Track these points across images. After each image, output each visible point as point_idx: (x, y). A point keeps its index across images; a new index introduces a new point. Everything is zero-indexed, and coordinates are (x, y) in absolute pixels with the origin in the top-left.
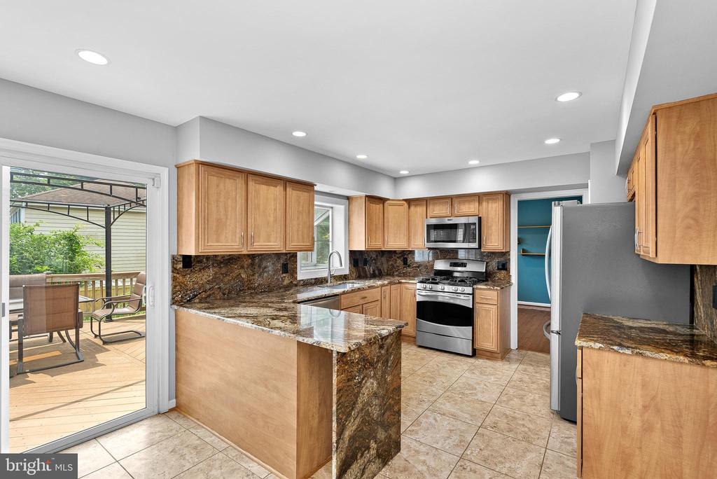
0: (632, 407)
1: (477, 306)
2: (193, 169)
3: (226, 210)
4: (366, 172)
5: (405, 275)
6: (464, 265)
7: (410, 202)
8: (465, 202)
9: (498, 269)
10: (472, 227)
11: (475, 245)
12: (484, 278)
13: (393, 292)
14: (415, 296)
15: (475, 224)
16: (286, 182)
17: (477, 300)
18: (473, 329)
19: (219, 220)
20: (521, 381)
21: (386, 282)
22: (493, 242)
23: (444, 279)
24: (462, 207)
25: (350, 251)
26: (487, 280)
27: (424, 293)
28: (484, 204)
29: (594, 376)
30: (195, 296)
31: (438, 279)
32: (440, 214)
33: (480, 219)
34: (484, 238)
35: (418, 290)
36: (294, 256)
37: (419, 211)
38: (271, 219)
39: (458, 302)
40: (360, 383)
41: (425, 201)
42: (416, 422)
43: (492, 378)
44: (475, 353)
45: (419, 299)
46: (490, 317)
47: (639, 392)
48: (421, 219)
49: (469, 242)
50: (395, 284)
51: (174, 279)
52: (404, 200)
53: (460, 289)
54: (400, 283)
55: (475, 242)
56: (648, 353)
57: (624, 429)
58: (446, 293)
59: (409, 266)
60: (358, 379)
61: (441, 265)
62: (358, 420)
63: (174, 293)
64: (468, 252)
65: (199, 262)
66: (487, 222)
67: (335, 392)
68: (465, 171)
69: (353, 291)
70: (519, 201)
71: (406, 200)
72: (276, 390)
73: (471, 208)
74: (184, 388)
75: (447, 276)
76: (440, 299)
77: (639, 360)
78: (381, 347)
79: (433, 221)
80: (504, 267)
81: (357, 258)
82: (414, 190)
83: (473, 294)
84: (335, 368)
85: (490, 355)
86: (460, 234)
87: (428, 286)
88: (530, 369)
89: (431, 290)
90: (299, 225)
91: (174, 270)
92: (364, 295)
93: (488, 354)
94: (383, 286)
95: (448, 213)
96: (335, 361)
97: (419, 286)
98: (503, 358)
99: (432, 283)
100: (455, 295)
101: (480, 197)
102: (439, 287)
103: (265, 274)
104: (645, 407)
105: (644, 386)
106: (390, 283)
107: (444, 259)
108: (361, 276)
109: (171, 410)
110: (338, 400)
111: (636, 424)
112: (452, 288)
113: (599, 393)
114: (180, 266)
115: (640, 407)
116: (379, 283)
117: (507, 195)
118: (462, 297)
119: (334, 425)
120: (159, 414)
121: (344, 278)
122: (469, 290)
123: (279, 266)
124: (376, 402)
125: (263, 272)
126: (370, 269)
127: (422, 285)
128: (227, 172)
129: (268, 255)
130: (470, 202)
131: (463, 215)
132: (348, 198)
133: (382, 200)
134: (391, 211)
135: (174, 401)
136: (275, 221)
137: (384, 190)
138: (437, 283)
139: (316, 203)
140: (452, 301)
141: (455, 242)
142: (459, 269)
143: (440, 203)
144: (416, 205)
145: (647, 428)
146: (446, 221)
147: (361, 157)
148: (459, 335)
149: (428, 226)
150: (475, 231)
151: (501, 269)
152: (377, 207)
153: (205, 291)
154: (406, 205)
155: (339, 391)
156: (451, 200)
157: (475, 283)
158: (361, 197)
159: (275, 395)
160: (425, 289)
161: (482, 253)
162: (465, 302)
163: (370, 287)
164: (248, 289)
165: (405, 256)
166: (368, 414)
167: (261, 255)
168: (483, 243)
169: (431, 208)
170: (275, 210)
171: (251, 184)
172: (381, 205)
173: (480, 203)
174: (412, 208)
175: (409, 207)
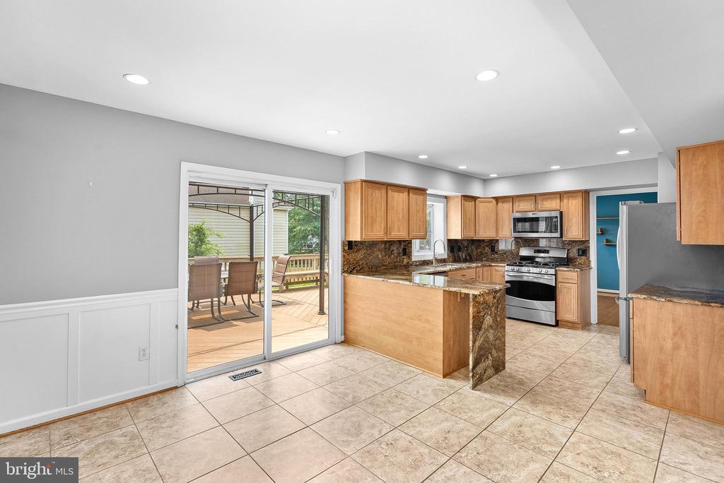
0: (666, 335)
1: (559, 285)
2: (359, 185)
3: (376, 212)
4: (463, 177)
5: (493, 260)
6: (547, 252)
7: (497, 199)
8: (547, 199)
9: (579, 255)
10: (554, 220)
11: (557, 235)
12: (567, 262)
13: (485, 273)
14: (504, 276)
15: (557, 217)
16: (409, 189)
17: (560, 279)
18: (556, 303)
19: (372, 217)
20: (598, 342)
21: (480, 265)
22: (573, 232)
23: (530, 263)
24: (545, 203)
25: (448, 240)
26: (568, 265)
27: (512, 274)
28: (565, 201)
29: (641, 316)
30: (354, 268)
31: (524, 262)
32: (526, 209)
33: (561, 213)
34: (565, 228)
35: (507, 272)
36: (410, 242)
37: (506, 207)
38: (401, 216)
39: (541, 281)
40: (484, 316)
41: (512, 199)
42: (514, 357)
43: (573, 340)
44: (557, 324)
45: (507, 278)
46: (571, 294)
47: (670, 325)
48: (507, 213)
49: (551, 232)
50: (488, 266)
51: (344, 256)
52: (492, 198)
53: (544, 270)
54: (490, 266)
55: (557, 232)
56: (676, 300)
57: (661, 349)
58: (530, 274)
59: (496, 253)
60: (482, 314)
61: (525, 252)
62: (482, 338)
63: (344, 265)
64: (550, 241)
65: (356, 245)
66: (568, 216)
67: (471, 317)
68: (547, 174)
69: (456, 269)
70: (597, 197)
71: (494, 198)
72: (427, 321)
73: (554, 204)
74: (351, 327)
75: (530, 260)
76: (525, 279)
77: (670, 304)
78: (494, 298)
79: (518, 215)
80: (584, 252)
81: (453, 245)
82: (502, 189)
83: (555, 275)
84: (472, 304)
85: (571, 325)
86: (542, 225)
87: (516, 268)
88: (608, 336)
89: (518, 271)
90: (417, 220)
91: (344, 250)
92: (464, 274)
93: (569, 325)
94: (477, 267)
95: (533, 209)
96: (471, 300)
97: (507, 268)
98: (583, 328)
99: (519, 266)
100: (540, 276)
101: (561, 195)
102: (524, 269)
103: (392, 256)
104: (675, 334)
105: (674, 321)
106: (483, 266)
107: (529, 246)
108: (456, 260)
109: (342, 342)
110: (473, 322)
111: (669, 345)
112: (537, 270)
113: (644, 327)
114: (347, 248)
115: (671, 334)
116: (474, 265)
117: (586, 194)
118: (546, 277)
119: (471, 336)
120: (336, 343)
121: (443, 261)
122: (552, 271)
123: (401, 250)
124: (491, 331)
125: (392, 254)
126: (463, 255)
127: (511, 268)
128: (377, 186)
129: (394, 242)
130: (551, 198)
131: (548, 209)
132: (446, 197)
133: (474, 199)
134: (482, 207)
135: (343, 336)
136: (403, 217)
137: (476, 190)
138: (522, 266)
139: (428, 203)
140: (536, 280)
141: (537, 232)
142: (542, 255)
143: (525, 200)
144: (503, 202)
145: (676, 347)
146: (530, 215)
147: (462, 167)
148: (543, 309)
149: (514, 219)
150: (556, 224)
151: (581, 255)
152: (470, 204)
153: (359, 266)
154: (494, 202)
155: (473, 317)
156: (535, 197)
157: (557, 266)
158: (457, 197)
159: (427, 325)
160: (513, 271)
161: (563, 241)
162: (548, 280)
163: (468, 268)
164: (383, 266)
165: (492, 244)
166: (487, 337)
167: (391, 241)
168: (565, 233)
169: (516, 205)
170: (403, 210)
171: (389, 192)
172: (473, 202)
173: (561, 200)
174: (500, 204)
175: (497, 204)
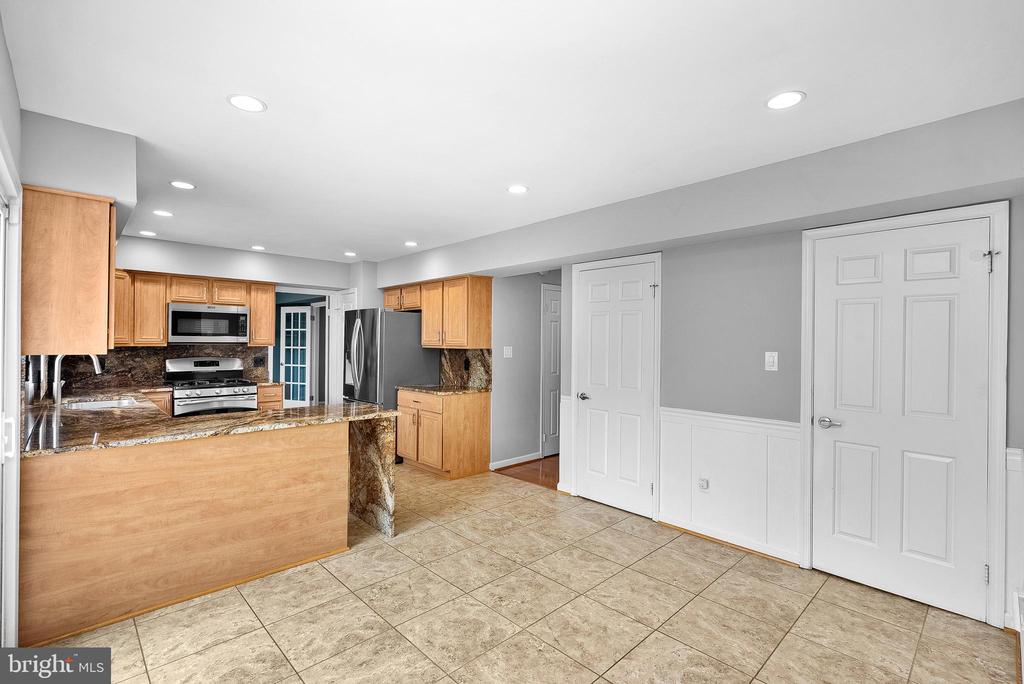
6: (215, 363)
7: (134, 275)
8: (227, 287)
10: (242, 318)
15: (246, 315)
17: (260, 399)
22: (262, 336)
24: (224, 293)
27: (190, 402)
28: (253, 294)
32: (192, 298)
33: (250, 310)
34: (252, 330)
35: (177, 401)
37: (152, 290)
41: (166, 278)
48: (155, 305)
52: (125, 271)
58: (223, 397)
66: (256, 315)
71: (129, 272)
73: (238, 296)
76: (216, 405)
80: (263, 361)
82: (147, 259)
83: (257, 393)
87: (197, 392)
89: (199, 396)
95: (206, 299)
101: (249, 285)
112: (232, 391)
127: (187, 392)
130: (233, 288)
131: (231, 302)
143: (190, 284)
144: (145, 281)
151: (258, 366)
154: (128, 278)
156: (210, 282)
160: (189, 396)
168: (252, 336)
169: (173, 288)
173: (249, 291)
174: (138, 285)
175: (133, 282)
